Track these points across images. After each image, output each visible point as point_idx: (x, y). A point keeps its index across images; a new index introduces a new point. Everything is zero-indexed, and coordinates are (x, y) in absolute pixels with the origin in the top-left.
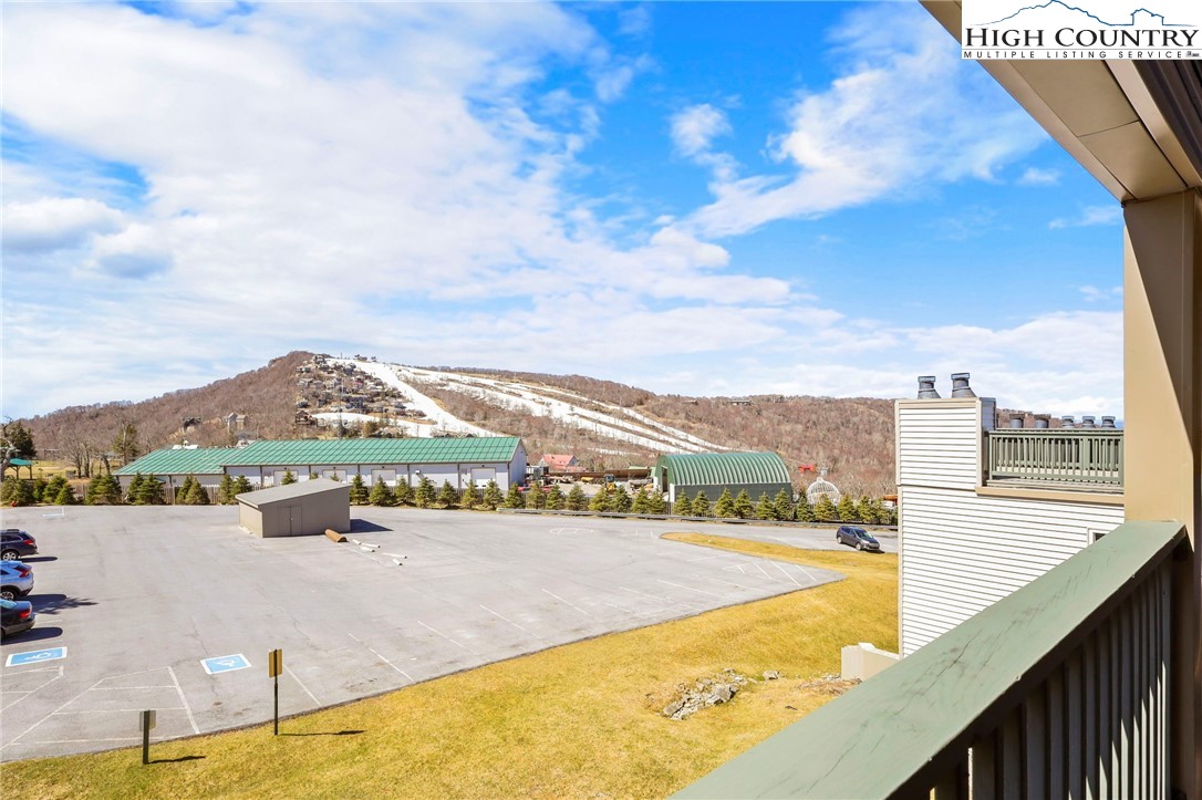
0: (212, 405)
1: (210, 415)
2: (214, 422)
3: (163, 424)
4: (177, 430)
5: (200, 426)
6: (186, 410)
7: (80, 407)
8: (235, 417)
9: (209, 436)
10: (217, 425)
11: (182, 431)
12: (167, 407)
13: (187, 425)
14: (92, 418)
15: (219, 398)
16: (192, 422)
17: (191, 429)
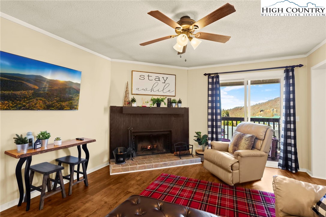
0: (267, 106)
1: (267, 109)
2: (268, 111)
3: (255, 111)
4: (258, 112)
5: (264, 112)
6: (261, 107)
7: (238, 107)
8: (273, 110)
9: (266, 114)
10: (268, 112)
11: (259, 113)
12: (256, 107)
13: (261, 111)
14: (240, 109)
15: (269, 104)
16: (262, 111)
17: (262, 112)
